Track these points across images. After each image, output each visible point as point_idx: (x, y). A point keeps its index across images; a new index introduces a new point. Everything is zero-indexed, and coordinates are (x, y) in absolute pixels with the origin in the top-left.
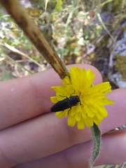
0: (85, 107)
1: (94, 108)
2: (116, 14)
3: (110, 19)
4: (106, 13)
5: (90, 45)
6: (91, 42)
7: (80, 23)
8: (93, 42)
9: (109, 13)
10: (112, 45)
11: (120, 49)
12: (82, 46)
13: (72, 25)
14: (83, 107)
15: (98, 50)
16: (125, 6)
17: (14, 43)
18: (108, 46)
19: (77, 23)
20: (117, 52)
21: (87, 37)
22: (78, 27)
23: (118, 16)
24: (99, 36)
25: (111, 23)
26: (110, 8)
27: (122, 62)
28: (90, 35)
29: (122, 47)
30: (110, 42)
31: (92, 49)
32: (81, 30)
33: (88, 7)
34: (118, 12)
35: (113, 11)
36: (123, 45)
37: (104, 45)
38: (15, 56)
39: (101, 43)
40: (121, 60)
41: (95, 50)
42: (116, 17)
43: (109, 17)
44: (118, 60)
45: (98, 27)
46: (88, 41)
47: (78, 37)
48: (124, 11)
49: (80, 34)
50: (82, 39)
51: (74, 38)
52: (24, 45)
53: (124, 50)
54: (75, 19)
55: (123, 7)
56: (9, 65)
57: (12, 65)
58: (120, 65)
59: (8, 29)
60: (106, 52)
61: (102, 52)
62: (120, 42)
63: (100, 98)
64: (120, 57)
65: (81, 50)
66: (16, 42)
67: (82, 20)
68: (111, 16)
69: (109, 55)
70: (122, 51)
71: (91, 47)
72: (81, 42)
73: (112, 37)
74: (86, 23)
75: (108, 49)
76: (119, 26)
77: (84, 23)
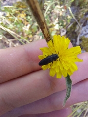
0: (63, 63)
1: (69, 64)
2: (81, 9)
3: (77, 12)
4: (74, 8)
5: (63, 29)
6: (63, 28)
7: (56, 14)
8: (65, 28)
9: (76, 7)
10: (78, 30)
11: (84, 33)
12: (57, 30)
13: (50, 15)
14: (61, 62)
15: (68, 33)
16: (87, 3)
17: (9, 27)
18: (76, 31)
19: (54, 14)
20: (82, 35)
21: (60, 24)
22: (55, 16)
23: (83, 9)
24: (69, 23)
25: (77, 14)
26: (77, 4)
27: (86, 42)
28: (62, 23)
29: (86, 31)
30: (77, 28)
31: (64, 33)
32: (57, 19)
33: (62, 3)
34: (82, 7)
35: (79, 6)
36: (87, 30)
37: (73, 30)
38: (9, 36)
39: (71, 28)
40: (85, 40)
41: (67, 33)
42: (81, 10)
43: (76, 10)
44: (83, 41)
45: (69, 17)
46: (62, 27)
47: (54, 24)
48: (87, 6)
49: (56, 22)
50: (58, 25)
51: (51, 24)
52: (17, 29)
53: (87, 33)
54: (52, 11)
55: (86, 3)
56: (5, 43)
57: (8, 43)
58: (84, 44)
59: (5, 17)
60: (74, 35)
61: (71, 34)
62: (84, 28)
63: (73, 57)
64: (84, 38)
65: (56, 33)
66: (11, 26)
67: (58, 12)
68: (77, 9)
69: (77, 37)
70: (86, 34)
71: (63, 31)
72: (57, 27)
73: (79, 24)
74: (61, 14)
75: (76, 33)
76: (84, 17)
77: (59, 14)
